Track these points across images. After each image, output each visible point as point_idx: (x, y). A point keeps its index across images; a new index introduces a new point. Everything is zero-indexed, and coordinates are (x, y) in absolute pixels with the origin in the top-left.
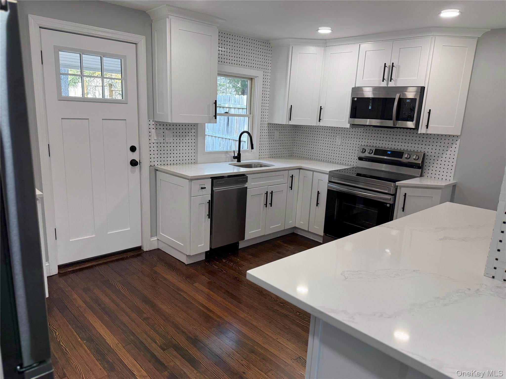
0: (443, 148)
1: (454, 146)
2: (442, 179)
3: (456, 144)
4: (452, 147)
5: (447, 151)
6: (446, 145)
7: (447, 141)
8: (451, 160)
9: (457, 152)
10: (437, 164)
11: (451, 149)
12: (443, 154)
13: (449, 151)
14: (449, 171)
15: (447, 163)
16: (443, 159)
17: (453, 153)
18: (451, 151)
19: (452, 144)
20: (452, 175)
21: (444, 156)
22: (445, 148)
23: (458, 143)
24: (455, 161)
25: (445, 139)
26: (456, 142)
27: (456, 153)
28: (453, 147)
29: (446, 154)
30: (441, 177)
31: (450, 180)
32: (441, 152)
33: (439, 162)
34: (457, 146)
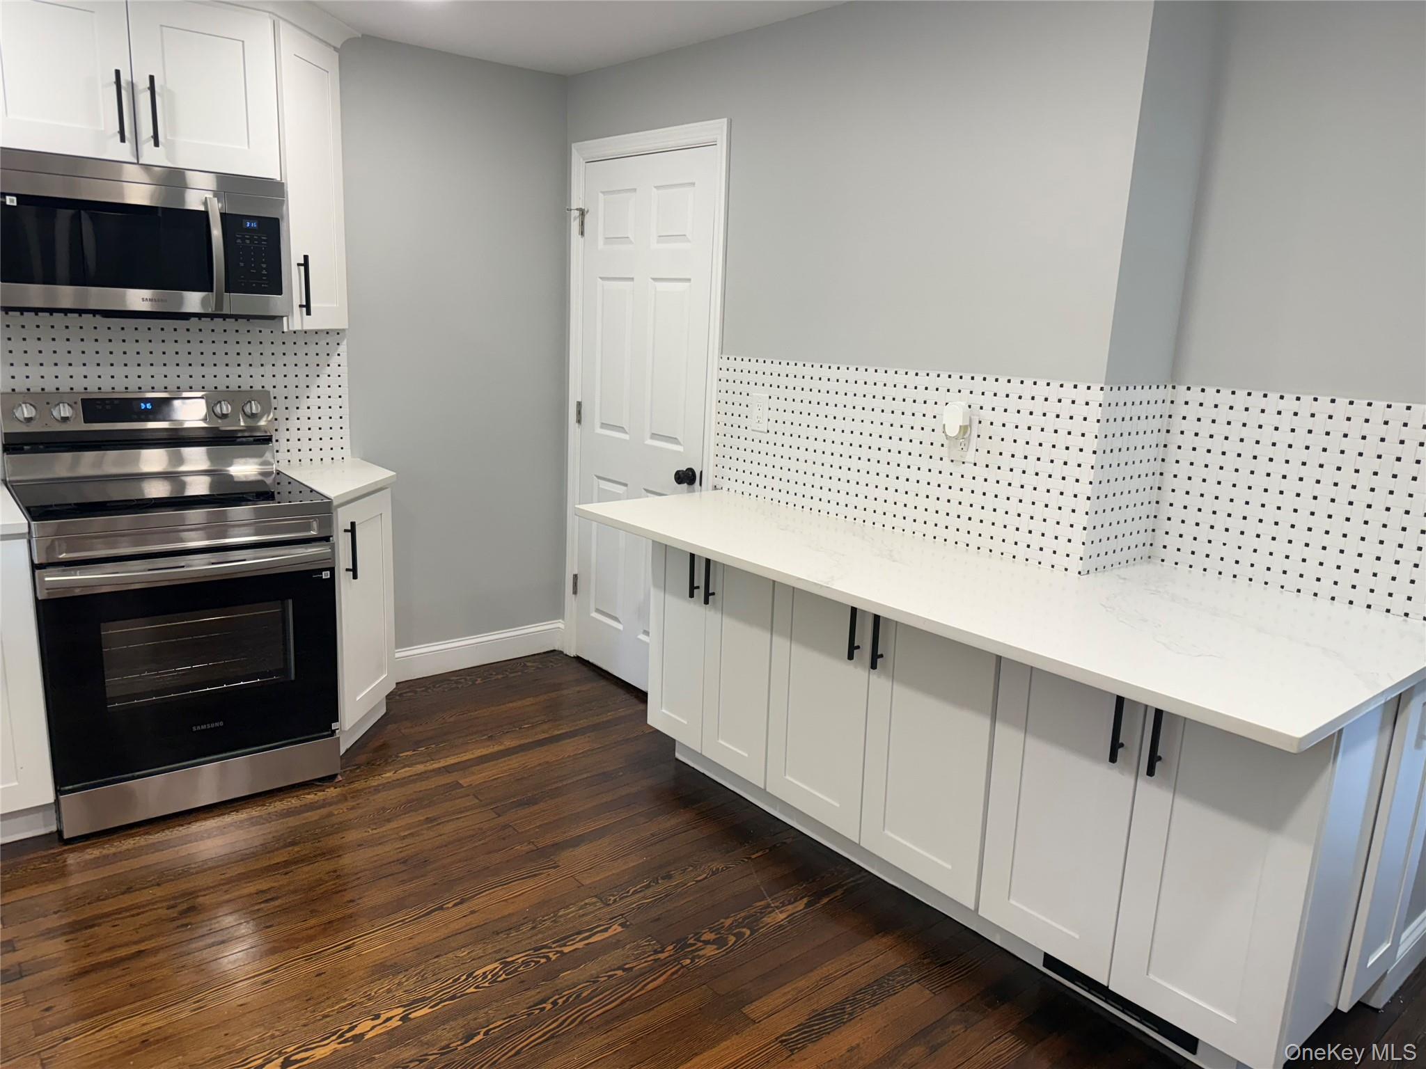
0: (306, 371)
1: (334, 360)
2: (322, 459)
3: (339, 355)
4: (329, 365)
5: (318, 376)
6: (312, 359)
7: (312, 349)
8: (335, 402)
9: (345, 376)
10: (298, 419)
11: (328, 370)
12: (308, 387)
13: (324, 377)
14: (336, 433)
15: (325, 412)
16: (313, 402)
17: (334, 381)
18: (329, 376)
19: (328, 355)
20: (346, 443)
21: (314, 392)
22: (312, 370)
23: (343, 349)
24: (345, 401)
25: (306, 343)
26: (337, 349)
27: (344, 381)
28: (334, 365)
29: (318, 386)
30: (316, 455)
31: (343, 458)
32: (302, 381)
33: (303, 412)
34: (343, 360)
